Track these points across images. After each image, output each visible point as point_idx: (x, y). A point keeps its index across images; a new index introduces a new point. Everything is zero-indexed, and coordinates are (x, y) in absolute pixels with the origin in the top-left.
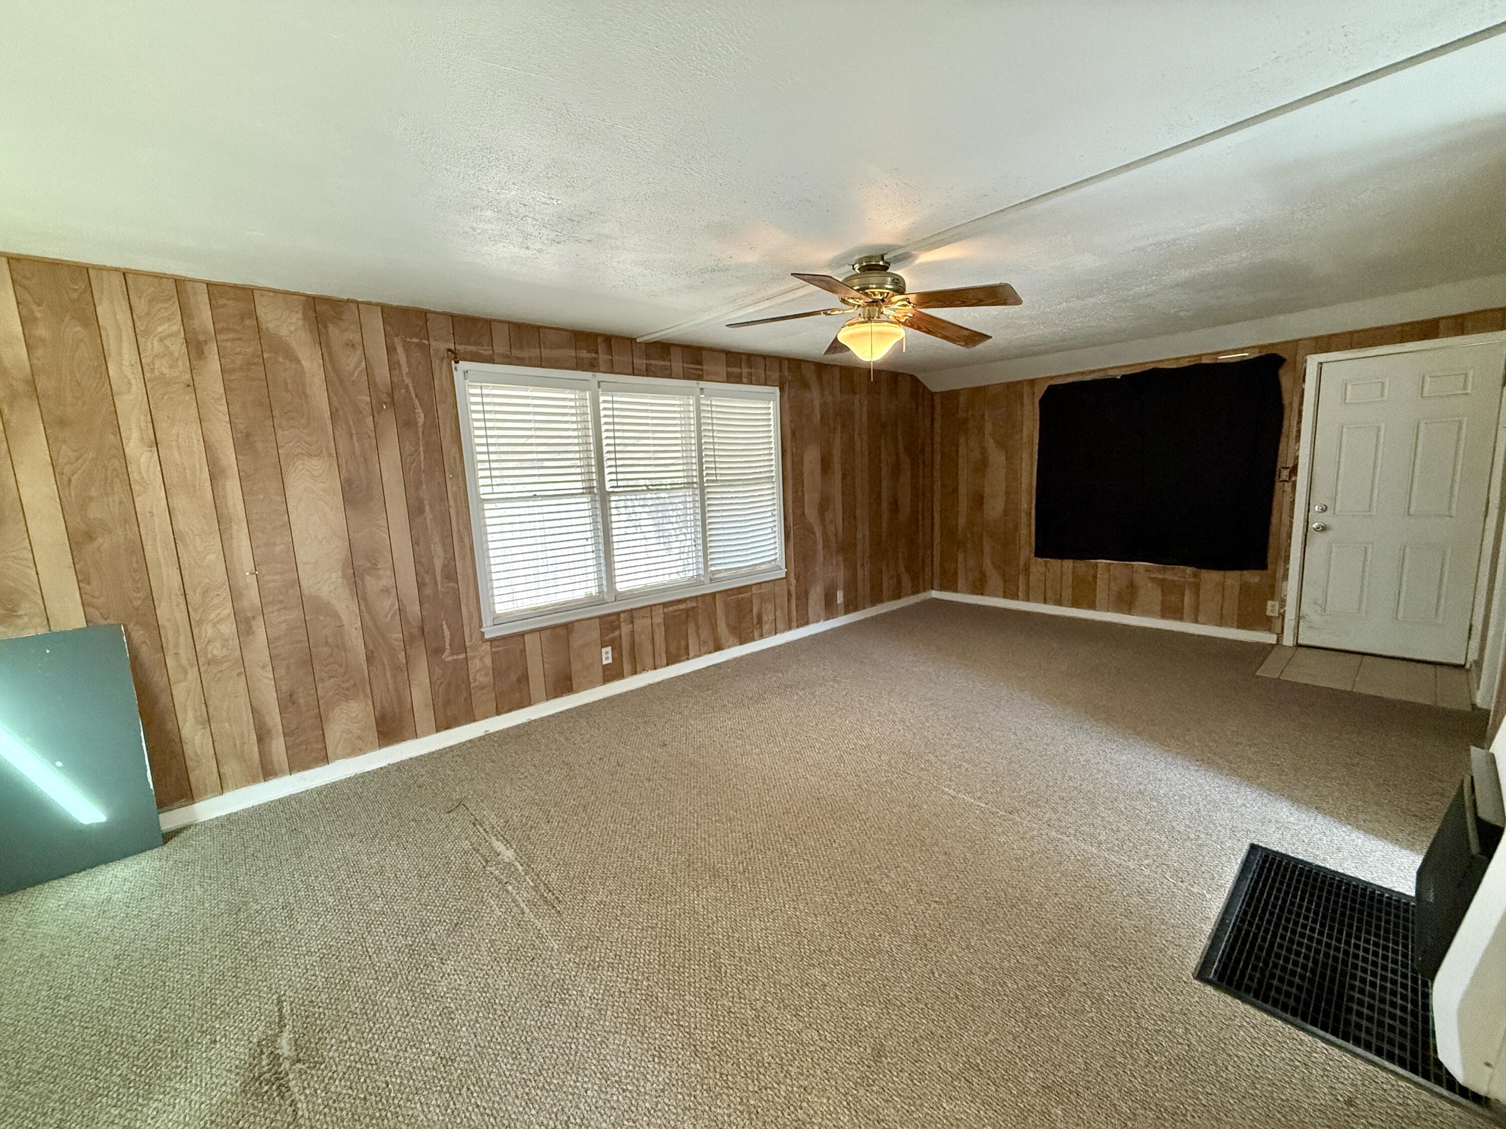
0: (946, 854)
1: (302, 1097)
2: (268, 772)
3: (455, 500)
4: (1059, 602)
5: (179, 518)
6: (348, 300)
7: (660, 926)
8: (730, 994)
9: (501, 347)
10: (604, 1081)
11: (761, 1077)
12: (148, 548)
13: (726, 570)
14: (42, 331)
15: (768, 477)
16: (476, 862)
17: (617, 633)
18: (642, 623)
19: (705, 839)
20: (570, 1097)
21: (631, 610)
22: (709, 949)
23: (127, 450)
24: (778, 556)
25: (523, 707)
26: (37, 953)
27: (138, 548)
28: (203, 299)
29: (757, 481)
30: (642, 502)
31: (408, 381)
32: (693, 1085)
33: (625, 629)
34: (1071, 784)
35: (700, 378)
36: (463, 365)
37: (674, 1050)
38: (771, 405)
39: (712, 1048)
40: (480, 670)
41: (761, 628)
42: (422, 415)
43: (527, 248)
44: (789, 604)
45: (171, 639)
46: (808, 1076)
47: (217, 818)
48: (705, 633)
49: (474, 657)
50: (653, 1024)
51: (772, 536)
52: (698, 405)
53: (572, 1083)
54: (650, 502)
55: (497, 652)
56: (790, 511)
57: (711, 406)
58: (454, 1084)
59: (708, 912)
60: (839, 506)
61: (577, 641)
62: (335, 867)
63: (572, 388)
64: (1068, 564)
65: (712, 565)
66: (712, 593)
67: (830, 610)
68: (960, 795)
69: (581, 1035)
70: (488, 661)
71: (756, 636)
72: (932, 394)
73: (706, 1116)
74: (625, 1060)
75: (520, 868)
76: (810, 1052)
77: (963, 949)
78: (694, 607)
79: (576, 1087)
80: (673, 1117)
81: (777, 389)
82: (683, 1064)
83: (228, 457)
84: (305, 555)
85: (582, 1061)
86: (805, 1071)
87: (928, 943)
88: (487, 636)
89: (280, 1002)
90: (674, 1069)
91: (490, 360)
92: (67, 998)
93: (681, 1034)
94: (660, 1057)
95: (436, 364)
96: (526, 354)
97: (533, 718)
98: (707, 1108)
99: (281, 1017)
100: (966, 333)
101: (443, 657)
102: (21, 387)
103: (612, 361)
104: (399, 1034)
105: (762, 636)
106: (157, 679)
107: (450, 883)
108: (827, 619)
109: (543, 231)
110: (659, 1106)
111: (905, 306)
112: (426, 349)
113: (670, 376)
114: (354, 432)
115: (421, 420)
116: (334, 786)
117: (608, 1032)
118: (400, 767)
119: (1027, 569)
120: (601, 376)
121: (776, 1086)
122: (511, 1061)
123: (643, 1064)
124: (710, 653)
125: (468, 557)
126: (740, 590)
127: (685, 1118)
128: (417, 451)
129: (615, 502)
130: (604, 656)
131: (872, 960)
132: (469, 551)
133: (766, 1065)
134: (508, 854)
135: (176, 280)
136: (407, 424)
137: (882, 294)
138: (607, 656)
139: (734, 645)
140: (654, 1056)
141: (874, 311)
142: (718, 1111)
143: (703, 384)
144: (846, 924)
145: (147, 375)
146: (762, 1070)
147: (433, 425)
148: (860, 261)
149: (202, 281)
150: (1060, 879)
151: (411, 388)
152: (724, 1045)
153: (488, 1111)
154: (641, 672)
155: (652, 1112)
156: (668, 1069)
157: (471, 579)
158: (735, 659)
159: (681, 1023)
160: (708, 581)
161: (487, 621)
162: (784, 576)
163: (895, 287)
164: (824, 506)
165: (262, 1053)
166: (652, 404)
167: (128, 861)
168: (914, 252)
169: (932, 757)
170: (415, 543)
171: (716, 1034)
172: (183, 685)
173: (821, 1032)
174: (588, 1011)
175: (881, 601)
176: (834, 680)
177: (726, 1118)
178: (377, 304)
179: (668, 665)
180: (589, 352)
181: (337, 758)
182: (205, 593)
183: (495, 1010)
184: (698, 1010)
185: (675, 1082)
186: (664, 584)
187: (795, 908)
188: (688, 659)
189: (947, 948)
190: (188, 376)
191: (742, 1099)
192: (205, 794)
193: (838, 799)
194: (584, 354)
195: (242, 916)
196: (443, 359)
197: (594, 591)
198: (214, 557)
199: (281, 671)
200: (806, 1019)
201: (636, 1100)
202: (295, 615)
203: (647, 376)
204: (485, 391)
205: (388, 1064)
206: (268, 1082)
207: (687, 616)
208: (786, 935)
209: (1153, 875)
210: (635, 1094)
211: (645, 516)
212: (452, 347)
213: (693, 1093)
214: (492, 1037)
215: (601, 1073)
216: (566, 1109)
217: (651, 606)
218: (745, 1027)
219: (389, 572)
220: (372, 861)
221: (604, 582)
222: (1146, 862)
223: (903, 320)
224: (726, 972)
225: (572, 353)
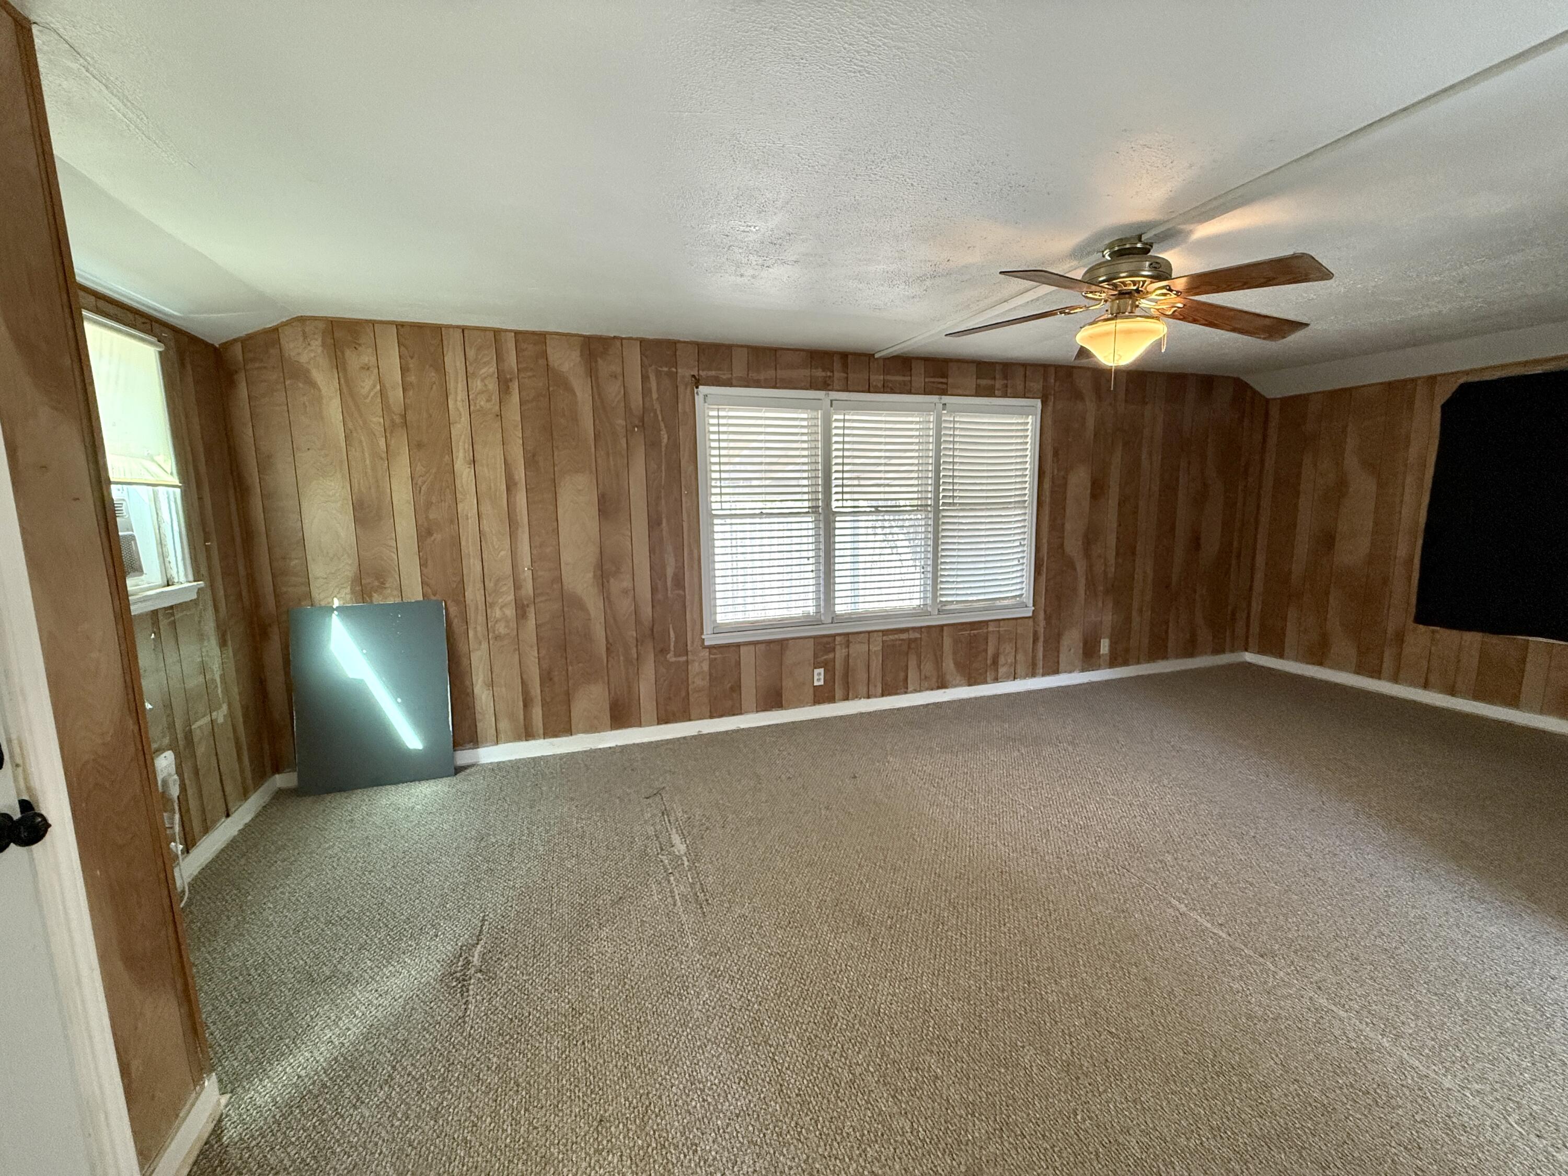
0: (1145, 979)
1: (474, 1001)
2: (528, 734)
3: (689, 516)
4: (1452, 691)
5: (484, 522)
6: (615, 337)
7: (788, 956)
8: (833, 1049)
9: (739, 370)
10: (689, 1084)
11: (835, 1143)
12: (463, 543)
13: (958, 602)
14: (412, 378)
15: (1019, 502)
16: (653, 849)
17: (831, 656)
18: (858, 649)
19: (862, 882)
20: (657, 1086)
21: (848, 634)
22: (828, 995)
23: (456, 467)
24: (1024, 591)
25: (734, 715)
26: (366, 835)
27: (456, 543)
28: (511, 345)
29: (1005, 506)
30: (900, 523)
31: (657, 406)
32: (766, 1122)
33: (840, 653)
34: (1379, 942)
35: (944, 392)
36: (703, 389)
37: (760, 1081)
38: (1030, 419)
39: (797, 1095)
40: (698, 674)
41: (997, 671)
42: (666, 436)
43: (742, 275)
44: (1034, 650)
45: (473, 616)
46: (884, 1166)
47: (491, 763)
48: (928, 667)
49: (694, 661)
50: (749, 1048)
51: (1019, 568)
52: (939, 422)
53: (663, 1073)
54: (907, 523)
55: (715, 659)
56: (1045, 541)
57: (954, 422)
58: (575, 1034)
59: (839, 957)
60: (1112, 540)
61: (790, 658)
62: (552, 822)
63: (804, 408)
64: (1472, 640)
65: (942, 595)
66: (939, 626)
67: (1089, 658)
68: (1193, 914)
69: (685, 1033)
70: (706, 667)
71: (988, 679)
72: (1267, 401)
73: (768, 1158)
74: (714, 1072)
75: (686, 863)
76: (896, 1141)
77: (1127, 1100)
78: (916, 639)
79: (666, 1079)
80: (738, 1145)
81: (1038, 403)
82: (764, 1098)
83: (520, 474)
84: (567, 557)
85: (678, 1057)
86: (883, 1158)
87: (1082, 1077)
88: (706, 643)
89: (483, 920)
90: (754, 1100)
91: (727, 383)
92: (370, 872)
93: (772, 1069)
94: (746, 1082)
95: (681, 389)
96: (762, 377)
97: (742, 727)
98: (772, 1152)
99: (481, 931)
100: (1267, 322)
101: (668, 656)
102: (398, 420)
103: (847, 378)
104: (550, 977)
105: (996, 680)
106: (462, 647)
107: (627, 860)
108: (1083, 670)
109: (751, 257)
110: (729, 1130)
111: (1165, 295)
112: (673, 376)
113: (910, 392)
114: (611, 451)
115: (665, 440)
116: (572, 755)
117: (709, 1040)
118: (624, 749)
119: (1400, 638)
120: (834, 395)
121: (847, 1160)
122: (622, 1033)
123: (728, 1083)
124: (932, 690)
125: (696, 567)
126: (973, 625)
127: (749, 1151)
128: (659, 467)
129: (841, 524)
130: (816, 678)
131: (1003, 1070)
132: (696, 563)
133: (845, 1135)
134: (680, 848)
135: (494, 332)
136: (652, 444)
137: (1134, 283)
138: (819, 676)
139: (961, 685)
140: (741, 1079)
141: (1126, 304)
142: (781, 1158)
143: (946, 399)
144: (987, 1020)
145: (472, 408)
146: (839, 1139)
147: (675, 446)
148: (1110, 246)
149: (511, 331)
150: (1311, 1062)
151: (658, 412)
152: (810, 1096)
153: (591, 1069)
154: (853, 699)
155: (721, 1131)
156: (750, 1097)
157: (697, 588)
158: (960, 701)
159: (776, 1058)
160: (936, 612)
161: (708, 629)
162: (1030, 614)
163: (1155, 273)
164: (1090, 539)
165: (461, 955)
166: (886, 422)
167: (432, 782)
168: (1182, 227)
169: (1169, 858)
170: (652, 551)
171: (805, 1082)
172: (479, 653)
173: (915, 1126)
174: (698, 1013)
175: (1165, 657)
176: (1072, 743)
177: (786, 1169)
178: (637, 339)
179: (883, 695)
180: (823, 371)
181: (578, 732)
182: (498, 581)
183: (625, 983)
184: (797, 1051)
185: (751, 1113)
186: (886, 611)
187: (932, 983)
188: (906, 693)
189: (1105, 1091)
190: (497, 408)
191: (808, 1157)
192: (485, 743)
193: (1025, 878)
194: (819, 373)
195: (483, 844)
196: (686, 385)
197: (812, 610)
198: (505, 553)
199: (543, 652)
200: (904, 1106)
201: (711, 1114)
202: (556, 606)
203: (884, 392)
204: (721, 413)
205: (535, 998)
206: (458, 979)
207: (909, 647)
208: (913, 1009)
209: (1482, 1108)
210: (712, 1108)
211: (901, 537)
212: (696, 373)
213: (764, 1130)
214: (615, 1006)
215: (690, 1076)
216: (650, 1096)
217: (869, 632)
218: (836, 1088)
219: (629, 577)
220: (579, 826)
221: (822, 603)
222: (1477, 1087)
223: (1170, 313)
224: (836, 1025)
225: (807, 372)
